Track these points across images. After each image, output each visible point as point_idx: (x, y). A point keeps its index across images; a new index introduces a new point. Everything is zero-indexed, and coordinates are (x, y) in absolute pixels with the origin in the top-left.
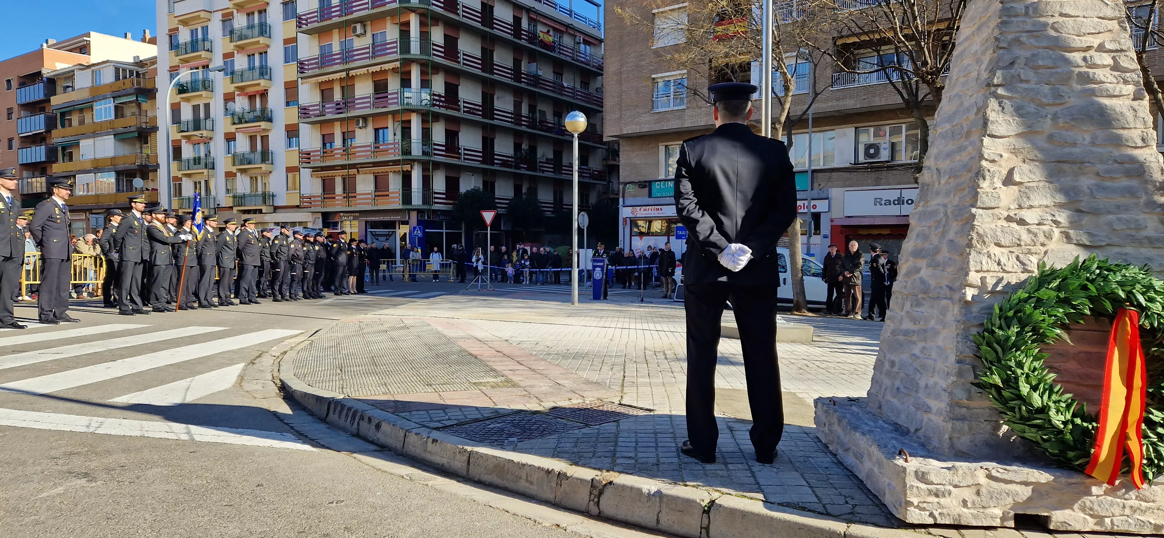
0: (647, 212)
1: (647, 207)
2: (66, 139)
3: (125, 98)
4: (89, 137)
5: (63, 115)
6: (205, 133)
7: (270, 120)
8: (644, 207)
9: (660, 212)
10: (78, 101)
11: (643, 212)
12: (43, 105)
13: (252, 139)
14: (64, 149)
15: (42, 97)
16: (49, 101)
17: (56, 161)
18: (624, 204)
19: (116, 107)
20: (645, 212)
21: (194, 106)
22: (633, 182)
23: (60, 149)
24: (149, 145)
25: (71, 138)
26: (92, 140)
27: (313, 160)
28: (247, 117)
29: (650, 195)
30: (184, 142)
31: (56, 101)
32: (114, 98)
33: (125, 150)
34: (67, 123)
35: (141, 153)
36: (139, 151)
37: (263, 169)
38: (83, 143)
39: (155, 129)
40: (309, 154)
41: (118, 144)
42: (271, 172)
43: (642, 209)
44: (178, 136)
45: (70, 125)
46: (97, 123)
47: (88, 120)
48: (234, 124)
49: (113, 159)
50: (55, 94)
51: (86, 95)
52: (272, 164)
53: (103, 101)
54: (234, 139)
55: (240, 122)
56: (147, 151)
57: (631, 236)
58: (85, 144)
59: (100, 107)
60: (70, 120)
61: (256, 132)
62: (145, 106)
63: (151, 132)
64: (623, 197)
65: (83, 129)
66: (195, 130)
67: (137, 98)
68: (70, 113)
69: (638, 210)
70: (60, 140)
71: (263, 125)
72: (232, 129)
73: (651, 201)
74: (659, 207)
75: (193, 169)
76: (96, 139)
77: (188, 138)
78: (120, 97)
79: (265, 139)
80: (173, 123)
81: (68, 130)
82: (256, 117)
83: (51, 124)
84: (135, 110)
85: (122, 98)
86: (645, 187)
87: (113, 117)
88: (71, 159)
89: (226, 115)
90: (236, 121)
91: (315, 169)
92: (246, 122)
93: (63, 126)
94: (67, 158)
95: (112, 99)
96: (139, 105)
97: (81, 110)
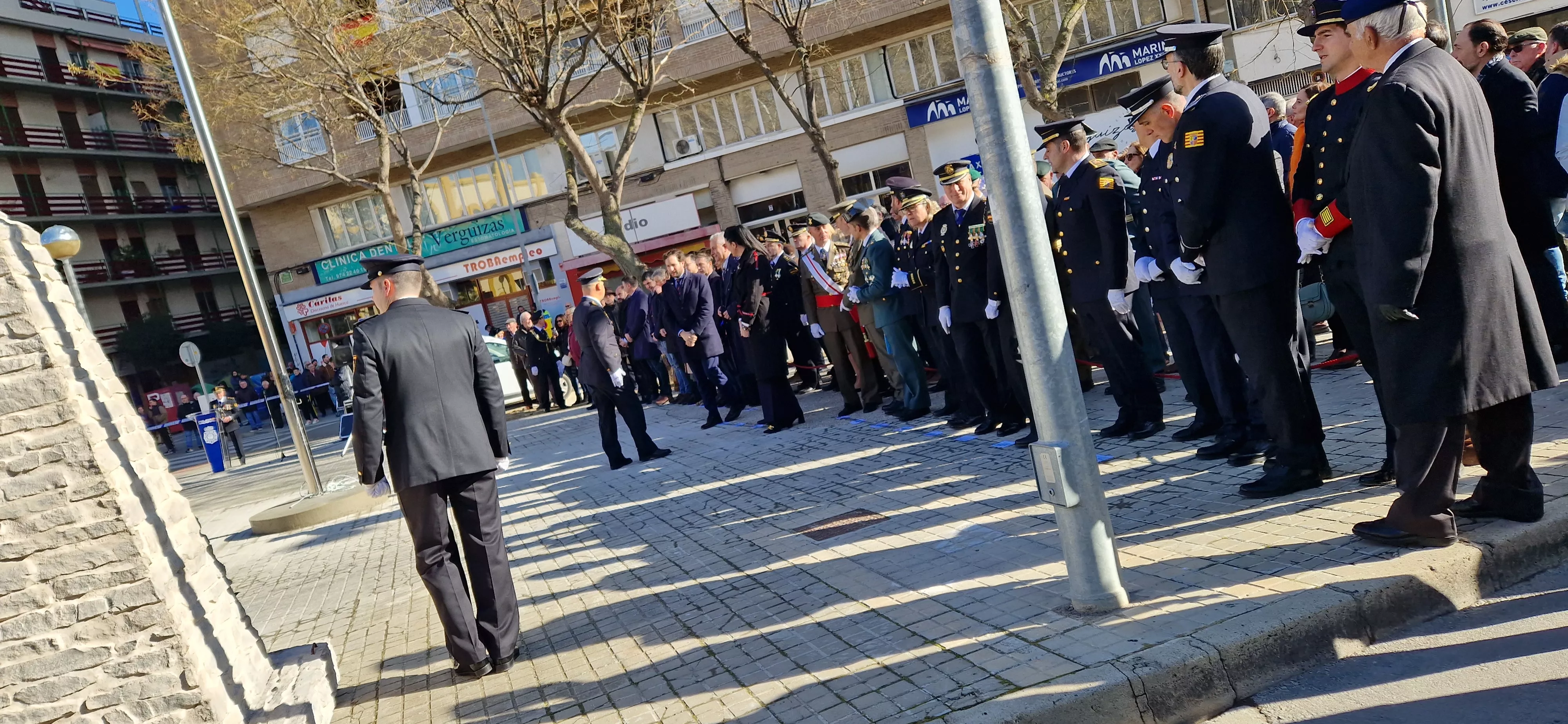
0: (321, 306)
1: (320, 300)
8: (315, 301)
9: (339, 301)
11: (315, 308)
18: (283, 301)
20: (318, 307)
22: (288, 269)
29: (318, 282)
43: (312, 304)
57: (308, 344)
64: (279, 292)
69: (307, 306)
73: (321, 289)
74: (337, 295)
86: (307, 271)
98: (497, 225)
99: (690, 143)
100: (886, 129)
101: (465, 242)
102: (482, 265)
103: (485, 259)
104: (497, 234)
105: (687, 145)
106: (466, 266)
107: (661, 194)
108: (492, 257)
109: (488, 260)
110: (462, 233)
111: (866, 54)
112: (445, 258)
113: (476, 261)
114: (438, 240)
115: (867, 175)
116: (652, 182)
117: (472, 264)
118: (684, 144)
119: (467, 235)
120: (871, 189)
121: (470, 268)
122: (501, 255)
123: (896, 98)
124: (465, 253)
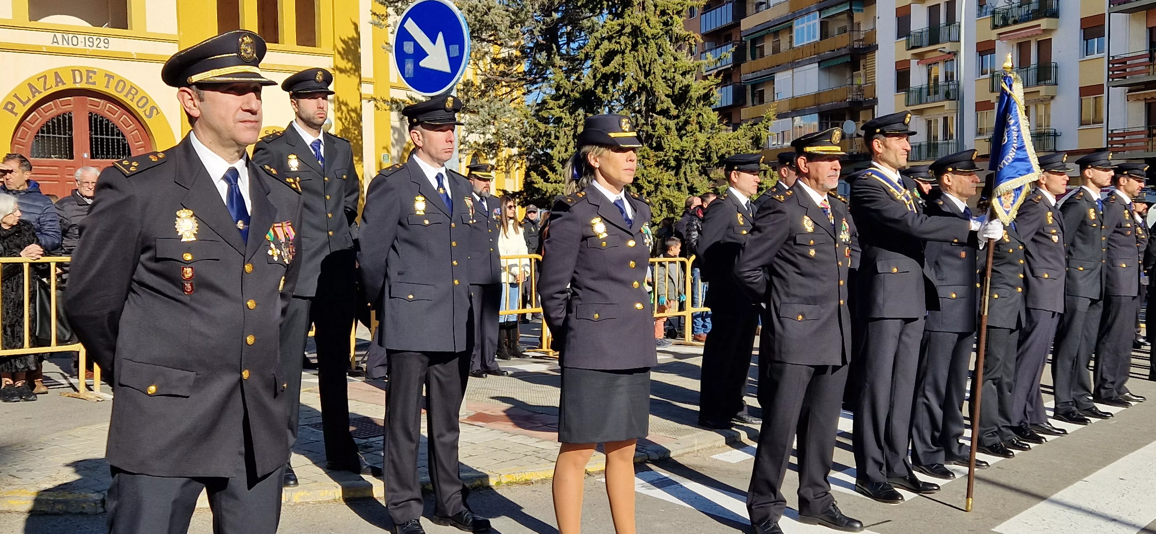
2: (759, 74)
3: (834, 8)
4: (787, 69)
5: (754, 42)
6: (948, 47)
7: (1055, 14)
10: (774, 21)
12: (729, 32)
13: (1023, 48)
14: (754, 87)
15: (730, 21)
16: (739, 25)
17: (744, 104)
19: (822, 23)
21: (930, 7)
23: (749, 87)
24: (862, 71)
25: (764, 73)
26: (790, 72)
27: (1130, 73)
28: (1017, 13)
30: (914, 63)
31: (747, 24)
32: (820, 11)
33: (831, 83)
34: (758, 52)
35: (852, 84)
36: (849, 81)
37: (1042, 93)
38: (779, 77)
39: (872, 48)
40: (1125, 63)
41: (823, 74)
42: (1052, 98)
44: (908, 55)
45: (762, 55)
46: (798, 48)
47: (784, 45)
48: (995, 27)
49: (817, 95)
50: (744, 16)
51: (784, 11)
52: (1056, 84)
53: (806, 17)
54: (992, 51)
55: (1006, 24)
56: (860, 81)
58: (781, 78)
59: (802, 25)
60: (762, 47)
61: (1032, 36)
62: (858, 17)
63: (865, 54)
65: (779, 59)
66: (930, 44)
67: (851, 6)
68: (762, 38)
70: (750, 76)
71: (1044, 23)
72: (993, 35)
75: (927, 102)
76: (795, 70)
77: (920, 57)
78: (827, 8)
79: (1045, 46)
80: (899, 36)
81: (761, 63)
82: (1034, 11)
83: (739, 58)
84: (845, 23)
85: (830, 10)
87: (818, 38)
88: (761, 101)
89: (979, 15)
90: (999, 21)
91: (1134, 88)
92: (1015, 22)
93: (754, 58)
94: (757, 99)
95: (818, 13)
96: (851, 17)
97: (776, 34)
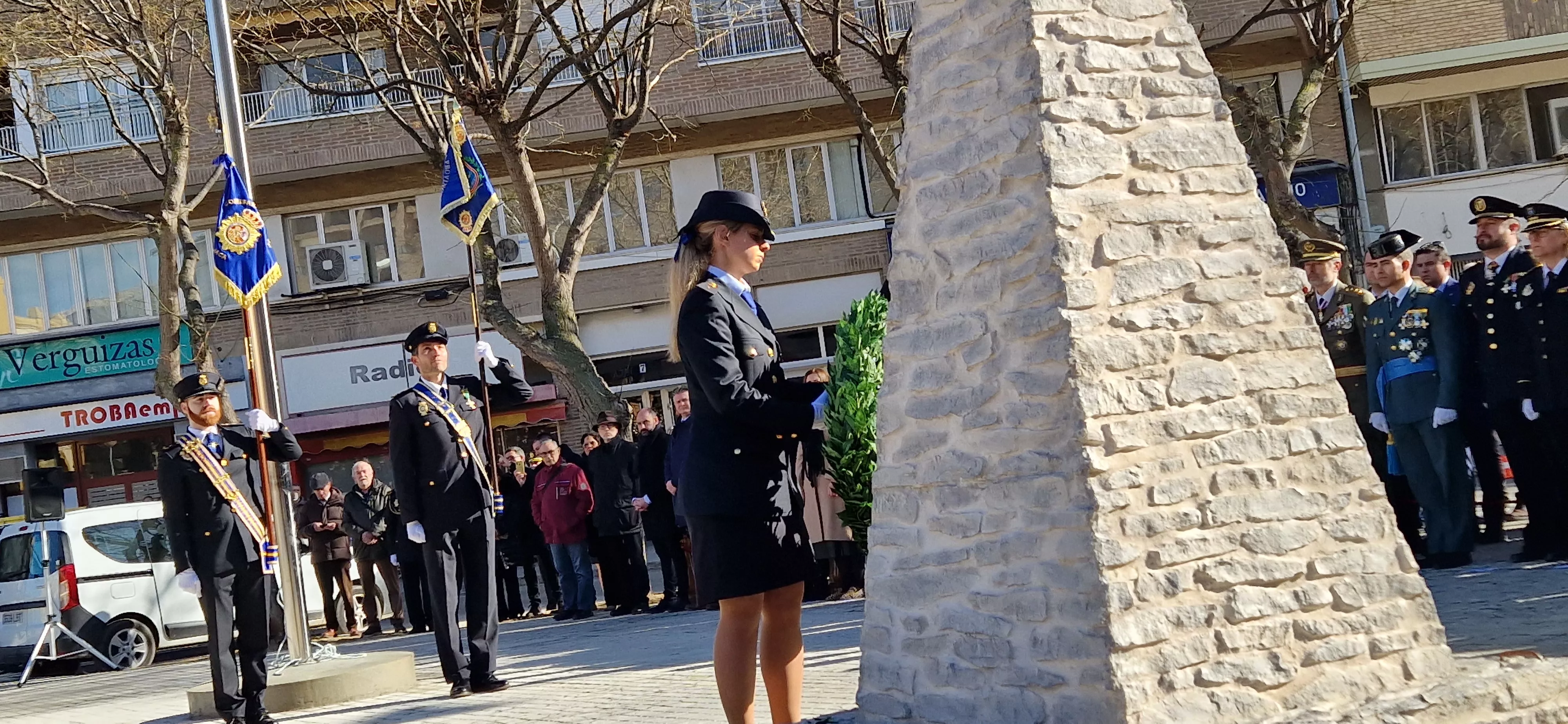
98: (141, 348)
99: (520, 246)
100: (853, 262)
101: (72, 371)
102: (98, 415)
103: (106, 405)
104: (137, 364)
105: (516, 249)
106: (66, 415)
107: (458, 324)
108: (122, 403)
109: (112, 408)
110: (70, 355)
111: (829, 141)
112: (25, 397)
113: (89, 407)
114: (19, 362)
115: (814, 332)
116: (444, 302)
117: (78, 413)
118: (510, 246)
119: (79, 360)
120: (820, 356)
121: (73, 418)
122: (139, 402)
123: (872, 217)
124: (68, 391)
